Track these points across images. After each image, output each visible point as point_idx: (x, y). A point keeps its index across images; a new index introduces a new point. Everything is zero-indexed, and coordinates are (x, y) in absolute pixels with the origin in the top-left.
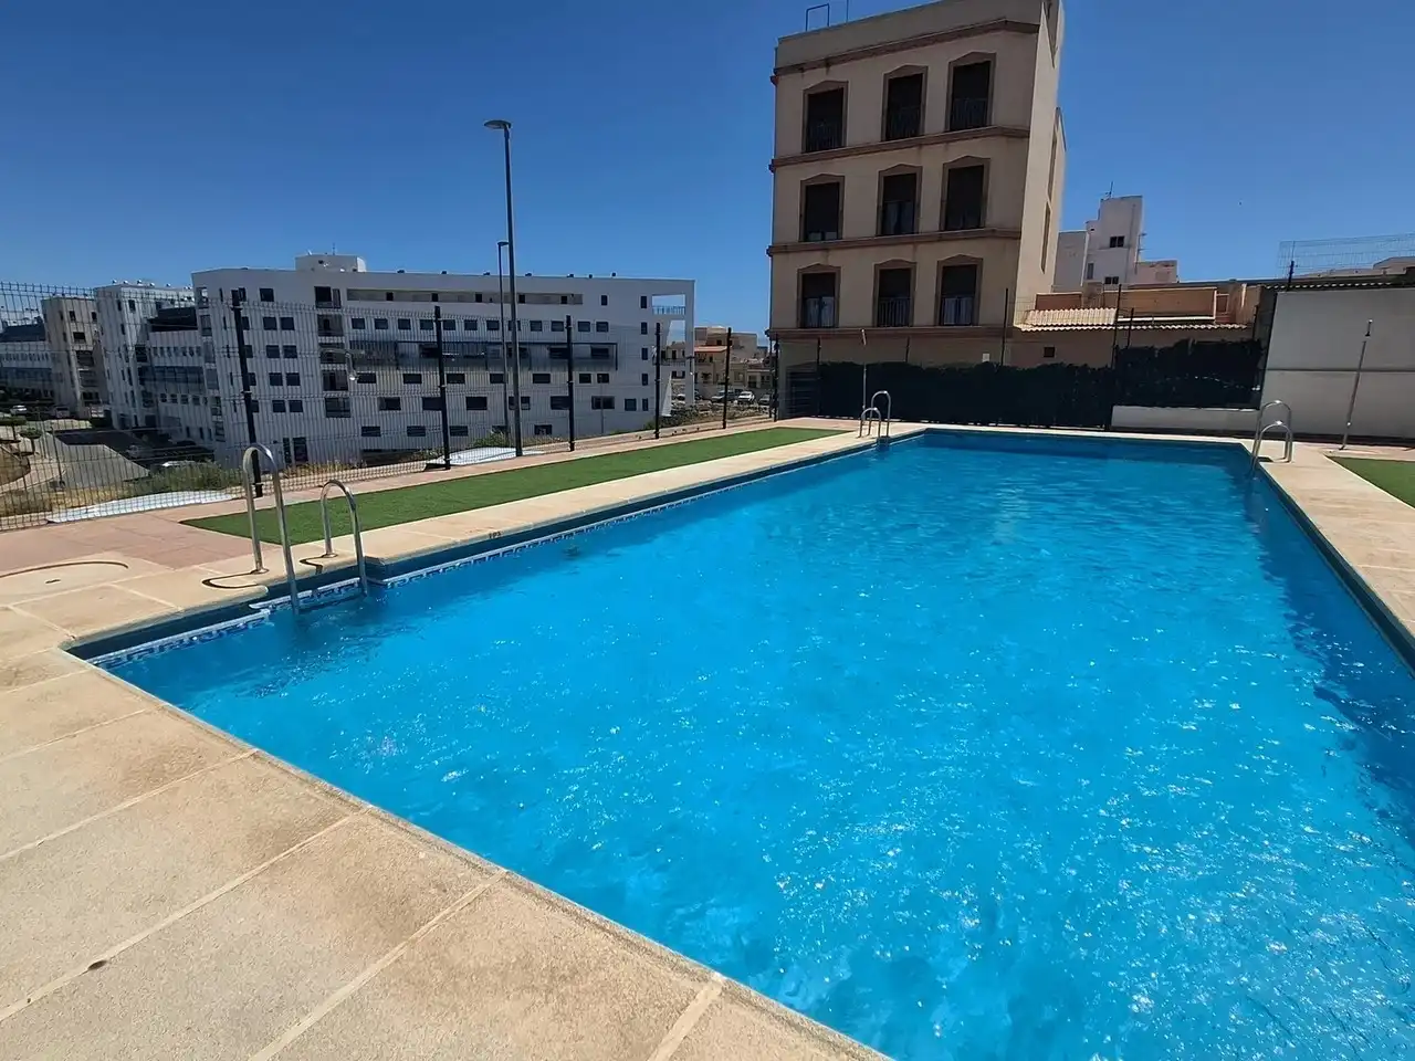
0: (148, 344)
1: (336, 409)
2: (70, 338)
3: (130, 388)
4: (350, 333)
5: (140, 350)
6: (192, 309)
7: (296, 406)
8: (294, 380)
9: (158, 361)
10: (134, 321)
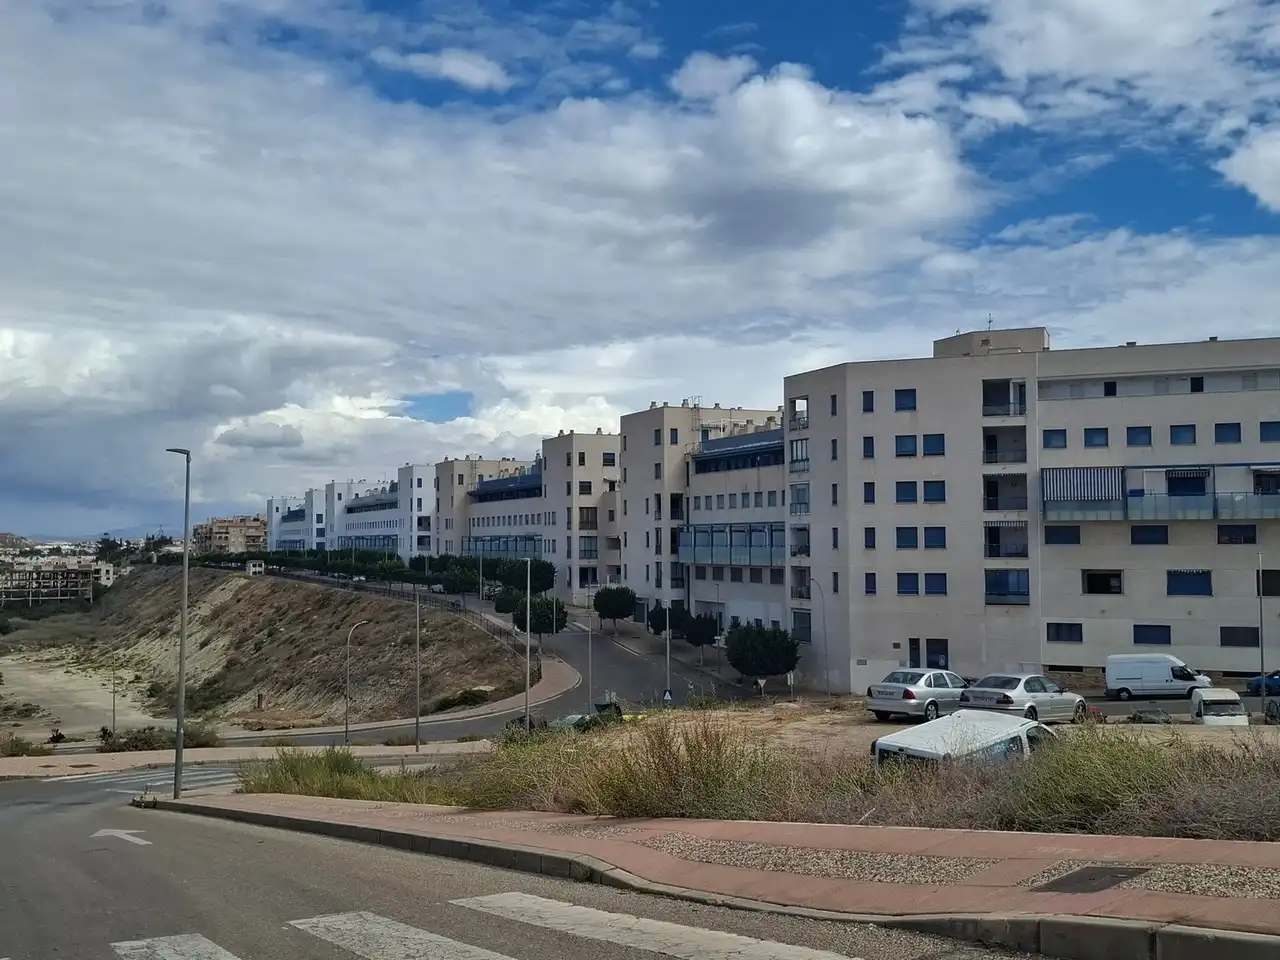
0: (691, 493)
1: (1003, 589)
2: (576, 488)
3: (656, 558)
4: (1038, 459)
5: (676, 501)
6: (779, 434)
7: (937, 584)
8: (936, 537)
9: (699, 517)
10: (673, 458)
